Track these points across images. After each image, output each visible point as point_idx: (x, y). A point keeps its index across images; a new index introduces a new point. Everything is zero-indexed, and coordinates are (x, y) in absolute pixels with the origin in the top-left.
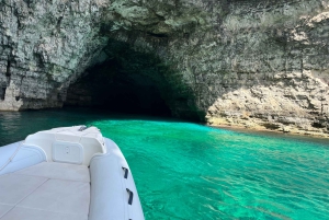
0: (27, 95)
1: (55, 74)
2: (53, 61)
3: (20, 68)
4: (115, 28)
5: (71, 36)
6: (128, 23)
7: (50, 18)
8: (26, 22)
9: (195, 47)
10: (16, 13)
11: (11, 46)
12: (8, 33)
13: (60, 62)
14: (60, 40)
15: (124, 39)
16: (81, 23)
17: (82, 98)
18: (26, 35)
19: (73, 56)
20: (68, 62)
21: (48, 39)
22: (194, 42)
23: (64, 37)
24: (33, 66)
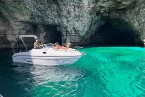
0: (72, 41)
1: (80, 33)
2: (79, 29)
3: (70, 33)
4: (102, 11)
5: (83, 20)
6: (107, 8)
7: (76, 16)
8: (69, 19)
9: (138, 11)
10: (66, 17)
11: (66, 27)
12: (65, 24)
13: (81, 29)
14: (80, 22)
15: (106, 15)
16: (86, 15)
17: (99, 40)
18: (70, 23)
19: (85, 26)
20: (84, 29)
21: (76, 23)
22: (137, 9)
23: (81, 21)
24: (73, 32)
